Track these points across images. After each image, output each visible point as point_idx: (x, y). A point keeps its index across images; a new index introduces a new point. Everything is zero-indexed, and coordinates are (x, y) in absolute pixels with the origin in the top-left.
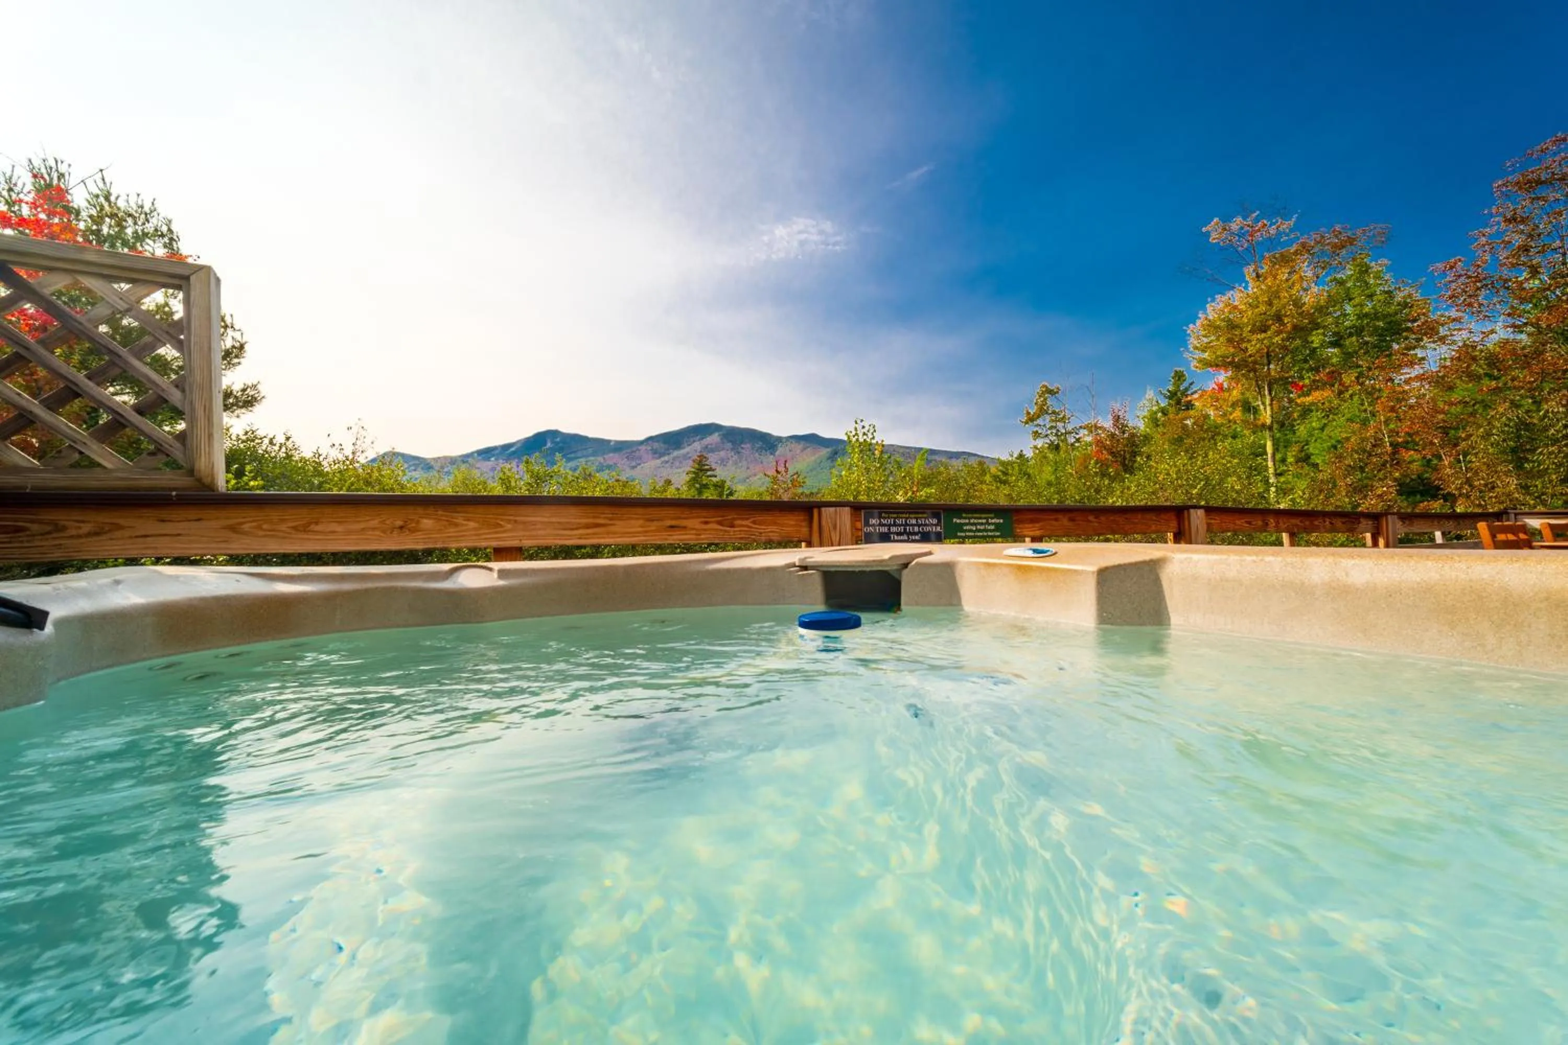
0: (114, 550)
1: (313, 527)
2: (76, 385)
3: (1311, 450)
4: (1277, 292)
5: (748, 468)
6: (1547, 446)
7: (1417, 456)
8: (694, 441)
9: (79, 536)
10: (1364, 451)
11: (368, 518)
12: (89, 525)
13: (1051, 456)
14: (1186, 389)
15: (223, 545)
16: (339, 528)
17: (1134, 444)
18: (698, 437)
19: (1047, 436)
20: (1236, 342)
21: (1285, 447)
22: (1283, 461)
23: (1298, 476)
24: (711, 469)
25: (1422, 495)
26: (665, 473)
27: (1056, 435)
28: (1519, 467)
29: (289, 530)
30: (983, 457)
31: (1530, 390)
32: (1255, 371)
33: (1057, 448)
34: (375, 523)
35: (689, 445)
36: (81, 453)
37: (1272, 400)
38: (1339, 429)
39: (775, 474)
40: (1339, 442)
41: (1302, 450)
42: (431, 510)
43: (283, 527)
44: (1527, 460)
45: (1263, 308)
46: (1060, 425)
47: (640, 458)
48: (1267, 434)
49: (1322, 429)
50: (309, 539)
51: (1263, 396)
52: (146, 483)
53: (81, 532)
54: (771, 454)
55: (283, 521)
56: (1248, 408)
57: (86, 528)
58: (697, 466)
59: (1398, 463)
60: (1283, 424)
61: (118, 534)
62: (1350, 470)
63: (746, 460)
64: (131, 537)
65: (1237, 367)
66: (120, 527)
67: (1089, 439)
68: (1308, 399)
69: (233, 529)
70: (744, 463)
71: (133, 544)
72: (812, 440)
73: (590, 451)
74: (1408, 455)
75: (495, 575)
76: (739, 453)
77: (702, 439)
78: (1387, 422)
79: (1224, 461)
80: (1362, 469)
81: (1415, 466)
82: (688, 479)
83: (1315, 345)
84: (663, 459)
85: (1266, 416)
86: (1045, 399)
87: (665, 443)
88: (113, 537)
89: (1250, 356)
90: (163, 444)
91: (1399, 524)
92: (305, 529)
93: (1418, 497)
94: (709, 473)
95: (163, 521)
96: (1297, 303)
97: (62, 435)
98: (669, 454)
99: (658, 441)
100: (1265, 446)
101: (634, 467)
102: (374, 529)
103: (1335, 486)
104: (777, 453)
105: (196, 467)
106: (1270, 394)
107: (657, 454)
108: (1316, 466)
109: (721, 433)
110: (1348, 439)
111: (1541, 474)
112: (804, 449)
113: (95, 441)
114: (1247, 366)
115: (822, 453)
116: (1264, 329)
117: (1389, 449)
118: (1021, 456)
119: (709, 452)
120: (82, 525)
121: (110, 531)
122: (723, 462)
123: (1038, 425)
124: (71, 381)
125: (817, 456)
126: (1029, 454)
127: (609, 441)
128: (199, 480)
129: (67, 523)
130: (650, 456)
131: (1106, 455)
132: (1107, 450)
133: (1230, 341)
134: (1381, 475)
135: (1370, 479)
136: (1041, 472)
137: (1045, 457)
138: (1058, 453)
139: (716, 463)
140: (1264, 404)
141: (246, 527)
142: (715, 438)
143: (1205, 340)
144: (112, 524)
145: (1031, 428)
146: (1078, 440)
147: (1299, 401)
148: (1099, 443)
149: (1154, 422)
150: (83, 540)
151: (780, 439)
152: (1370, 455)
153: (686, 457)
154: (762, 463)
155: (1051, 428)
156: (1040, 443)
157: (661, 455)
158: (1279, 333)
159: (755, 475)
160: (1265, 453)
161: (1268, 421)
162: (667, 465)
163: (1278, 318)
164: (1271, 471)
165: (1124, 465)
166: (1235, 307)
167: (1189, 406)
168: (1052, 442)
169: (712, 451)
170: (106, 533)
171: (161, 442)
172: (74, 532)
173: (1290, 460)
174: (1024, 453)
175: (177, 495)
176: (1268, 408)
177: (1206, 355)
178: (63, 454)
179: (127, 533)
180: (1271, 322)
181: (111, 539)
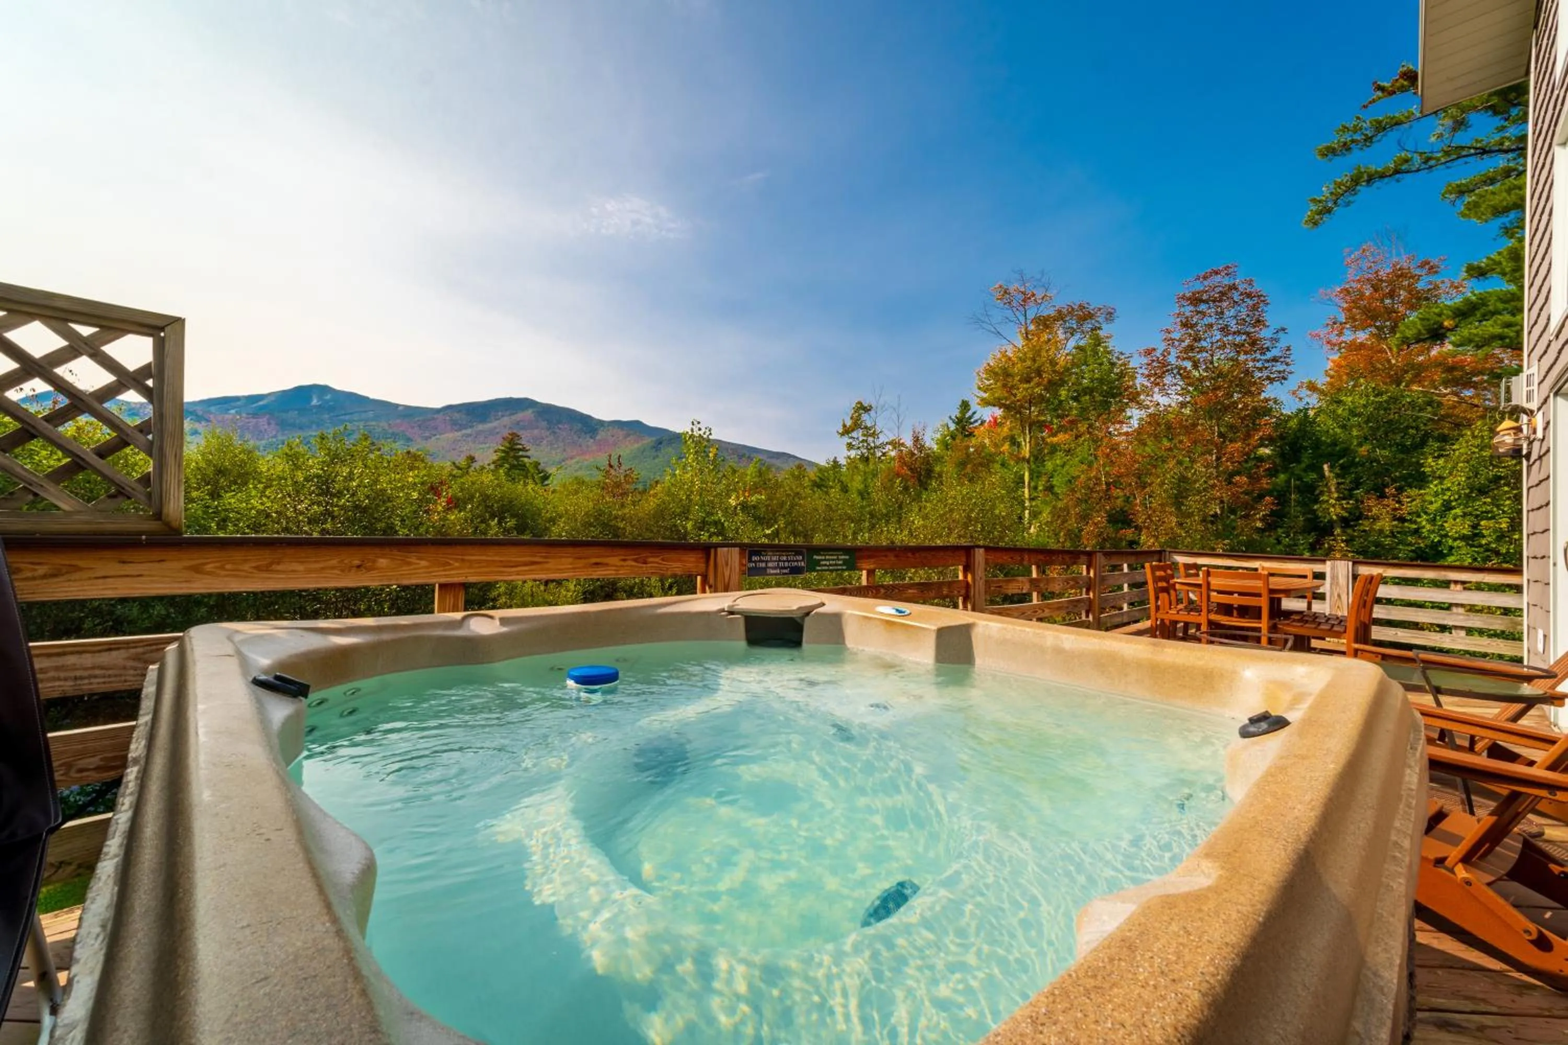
0: (71, 591)
1: (274, 567)
2: (33, 427)
3: (1054, 483)
4: (1040, 351)
5: (564, 450)
6: (1194, 495)
7: (1121, 494)
8: (503, 416)
9: (34, 578)
10: (1089, 488)
11: (328, 558)
12: (46, 567)
13: (861, 466)
14: (970, 418)
15: (184, 585)
16: (301, 568)
17: (928, 462)
18: (508, 413)
19: (859, 448)
20: (1010, 389)
21: (1037, 477)
22: (1036, 488)
23: (1045, 503)
24: (524, 450)
25: (1123, 523)
26: (467, 448)
27: (867, 448)
28: (1178, 509)
29: (251, 570)
30: (801, 459)
31: (1188, 452)
32: (1020, 413)
33: (867, 459)
34: (334, 562)
35: (497, 420)
36: (36, 495)
37: (1031, 438)
38: (1075, 468)
39: (608, 468)
40: (1073, 477)
41: (1049, 481)
42: (387, 550)
43: (246, 567)
44: (1183, 504)
45: (1029, 363)
46: (870, 439)
47: (436, 428)
48: (1026, 465)
49: (1063, 466)
50: (269, 578)
51: (1025, 434)
52: (110, 527)
53: (36, 574)
54: (591, 437)
55: (246, 561)
56: (1014, 442)
57: (41, 570)
58: (507, 445)
59: (1109, 499)
60: (1038, 458)
61: (76, 576)
62: (1079, 501)
63: (563, 441)
64: (90, 579)
65: (1007, 408)
66: (77, 569)
67: (893, 454)
68: (1055, 439)
69: (197, 569)
70: (561, 444)
71: (92, 585)
72: (635, 428)
73: (371, 414)
74: (1116, 492)
75: (498, 622)
76: (554, 433)
77: (513, 414)
78: (1104, 466)
79: (995, 491)
80: (1086, 501)
81: (1119, 502)
82: (495, 457)
83: (1062, 398)
84: (464, 432)
85: (1026, 451)
86: (860, 415)
87: (468, 414)
88: (73, 578)
89: (1018, 401)
90: (127, 488)
91: (1103, 558)
92: (267, 569)
93: (1120, 525)
94: (521, 453)
95: (124, 562)
96: (1053, 363)
97: (17, 477)
98: (471, 427)
99: (459, 411)
100: (1023, 475)
101: (427, 438)
102: (333, 568)
103: (1068, 513)
104: (598, 437)
105: (165, 511)
106: (1030, 433)
107: (456, 425)
108: (1056, 495)
109: (535, 410)
110: (1079, 477)
111: (1190, 515)
112: (628, 435)
113: (52, 484)
114: (1015, 409)
115: (645, 442)
116: (1028, 380)
117: (1104, 487)
118: (835, 461)
119: (521, 429)
120: (37, 567)
121: (67, 573)
122: (537, 441)
123: (852, 438)
124: (29, 424)
125: (640, 444)
126: (843, 461)
127: (397, 406)
128: (167, 524)
129: (22, 566)
130: (449, 427)
131: (906, 471)
132: (907, 466)
133: (1004, 386)
134: (1097, 507)
135: (1091, 510)
136: (852, 480)
137: (856, 467)
138: (868, 464)
139: (529, 441)
140: (1025, 441)
141: (209, 567)
142: (529, 413)
143: (987, 383)
144: (70, 565)
145: (846, 440)
146: (884, 454)
147: (1048, 440)
148: (901, 458)
149: (946, 446)
150: (37, 582)
151: (601, 423)
152: (1092, 491)
153: (492, 432)
154: (580, 446)
155: (863, 441)
156: (853, 453)
157: (462, 427)
158: (1038, 385)
159: (572, 458)
160: (1024, 483)
161: (1027, 455)
162: (470, 439)
163: (1039, 373)
164: (1027, 496)
165: (920, 480)
166: (1010, 359)
167: (971, 434)
168: (863, 455)
169: (524, 428)
170: (63, 575)
171: (123, 485)
172: (29, 574)
173: (1040, 488)
174: (838, 460)
175: (146, 539)
176: (1028, 445)
177: (986, 395)
178: (15, 496)
179: (85, 575)
180: (1033, 375)
181: (70, 580)
